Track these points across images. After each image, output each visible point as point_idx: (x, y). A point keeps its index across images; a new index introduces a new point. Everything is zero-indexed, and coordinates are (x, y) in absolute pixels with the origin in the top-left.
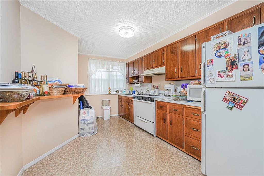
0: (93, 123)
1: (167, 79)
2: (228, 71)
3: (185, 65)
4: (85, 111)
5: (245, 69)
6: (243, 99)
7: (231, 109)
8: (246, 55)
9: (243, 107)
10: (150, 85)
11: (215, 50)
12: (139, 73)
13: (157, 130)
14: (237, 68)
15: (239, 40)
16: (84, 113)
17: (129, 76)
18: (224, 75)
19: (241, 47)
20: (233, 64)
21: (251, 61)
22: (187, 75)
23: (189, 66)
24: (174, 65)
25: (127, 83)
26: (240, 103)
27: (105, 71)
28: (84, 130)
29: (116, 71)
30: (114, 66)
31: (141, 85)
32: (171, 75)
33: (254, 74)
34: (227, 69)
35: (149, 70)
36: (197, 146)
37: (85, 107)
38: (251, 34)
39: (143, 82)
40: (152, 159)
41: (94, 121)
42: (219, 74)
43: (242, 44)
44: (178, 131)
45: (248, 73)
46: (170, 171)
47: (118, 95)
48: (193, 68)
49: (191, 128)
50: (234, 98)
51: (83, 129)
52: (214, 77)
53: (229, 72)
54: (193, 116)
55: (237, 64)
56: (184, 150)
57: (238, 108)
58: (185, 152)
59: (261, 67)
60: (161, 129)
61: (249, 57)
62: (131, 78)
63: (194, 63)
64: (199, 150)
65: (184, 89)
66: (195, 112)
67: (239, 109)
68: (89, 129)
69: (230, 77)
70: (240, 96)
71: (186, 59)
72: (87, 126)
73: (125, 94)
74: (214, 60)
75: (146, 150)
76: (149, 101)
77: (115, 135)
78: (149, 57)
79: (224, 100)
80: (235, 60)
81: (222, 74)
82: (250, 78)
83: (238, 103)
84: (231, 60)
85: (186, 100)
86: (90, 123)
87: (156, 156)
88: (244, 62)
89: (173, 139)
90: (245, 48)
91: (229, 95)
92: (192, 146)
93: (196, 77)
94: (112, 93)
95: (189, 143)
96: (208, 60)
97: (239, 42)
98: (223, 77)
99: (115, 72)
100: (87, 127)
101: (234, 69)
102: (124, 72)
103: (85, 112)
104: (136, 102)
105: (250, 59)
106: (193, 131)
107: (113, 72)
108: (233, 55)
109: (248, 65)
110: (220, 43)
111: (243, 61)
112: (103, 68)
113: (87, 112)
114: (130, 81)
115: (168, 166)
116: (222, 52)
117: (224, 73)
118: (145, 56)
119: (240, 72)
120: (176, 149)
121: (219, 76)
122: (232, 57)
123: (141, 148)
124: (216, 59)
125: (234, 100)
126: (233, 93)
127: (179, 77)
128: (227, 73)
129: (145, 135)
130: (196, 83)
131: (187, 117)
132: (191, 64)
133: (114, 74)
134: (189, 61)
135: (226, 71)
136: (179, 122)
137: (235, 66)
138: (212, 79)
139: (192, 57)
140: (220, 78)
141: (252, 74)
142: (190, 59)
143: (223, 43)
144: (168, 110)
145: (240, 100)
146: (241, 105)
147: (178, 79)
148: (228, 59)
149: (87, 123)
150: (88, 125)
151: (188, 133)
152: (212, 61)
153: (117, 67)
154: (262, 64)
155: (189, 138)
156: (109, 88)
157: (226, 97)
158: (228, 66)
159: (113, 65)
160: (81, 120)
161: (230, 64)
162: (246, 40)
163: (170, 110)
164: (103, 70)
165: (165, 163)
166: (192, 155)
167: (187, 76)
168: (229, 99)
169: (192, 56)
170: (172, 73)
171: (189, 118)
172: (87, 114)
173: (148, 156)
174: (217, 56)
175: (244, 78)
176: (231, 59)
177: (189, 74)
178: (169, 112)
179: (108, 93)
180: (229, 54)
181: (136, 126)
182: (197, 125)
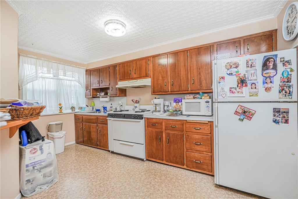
0: (50, 165)
1: (154, 92)
2: (238, 88)
3: (176, 79)
4: (35, 147)
5: (252, 87)
6: (252, 112)
7: (242, 121)
8: (253, 76)
9: (251, 118)
10: (124, 99)
11: (226, 69)
12: (110, 84)
13: (148, 153)
14: (246, 86)
15: (247, 63)
16: (33, 152)
17: (92, 88)
18: (235, 92)
19: (249, 69)
20: (242, 82)
21: (257, 81)
22: (179, 89)
23: (180, 80)
24: (163, 77)
25: (87, 97)
26: (249, 115)
27: (51, 78)
28: (33, 182)
29: (71, 78)
30: (68, 72)
31: (110, 99)
32: (159, 88)
33: (259, 92)
34: (238, 87)
35: (127, 81)
36: (199, 159)
37: (33, 139)
38: (256, 59)
39: (118, 95)
40: (163, 188)
41: (52, 161)
42: (231, 91)
43: (250, 67)
44: (178, 148)
45: (254, 90)
46: (189, 194)
47: (75, 114)
48: (185, 82)
49: (193, 143)
50: (244, 111)
51: (31, 180)
52: (225, 93)
53: (240, 88)
54: (195, 131)
55: (246, 83)
56: (185, 167)
57: (247, 119)
58: (187, 168)
59: (264, 86)
60: (154, 150)
61: (255, 78)
62: (93, 90)
63: (186, 78)
64: (203, 162)
65: (177, 104)
66: (197, 126)
67: (249, 120)
68: (44, 177)
69: (240, 93)
70: (250, 109)
71: (177, 72)
72: (40, 172)
73: (87, 111)
74: (225, 77)
75: (148, 180)
76: (137, 119)
77: (91, 173)
78: (127, 65)
79: (235, 113)
80: (245, 79)
81: (234, 90)
82: (257, 95)
83: (248, 115)
84: (241, 79)
85: (182, 114)
86: (45, 165)
87: (164, 183)
88: (252, 82)
89: (172, 158)
90: (251, 70)
91: (240, 108)
92: (194, 160)
93: (189, 92)
94: (64, 111)
95: (191, 158)
96: (219, 77)
97: (247, 65)
98: (235, 93)
99: (68, 80)
100: (41, 174)
101: (244, 86)
102: (83, 81)
103: (35, 149)
104: (113, 121)
105: (256, 80)
106: (196, 146)
107: (65, 81)
108: (243, 75)
109: (255, 84)
110: (231, 62)
111: (251, 80)
112: (49, 72)
113: (38, 148)
114: (93, 94)
115: (183, 190)
116: (234, 70)
117: (235, 89)
118: (120, 64)
119: (249, 89)
120: (175, 169)
121: (231, 92)
122: (242, 76)
123: (141, 179)
124: (227, 77)
125: (245, 112)
126: (244, 107)
127: (169, 90)
128: (238, 89)
129: (132, 161)
130: (190, 97)
131: (187, 133)
132: (183, 78)
133: (68, 83)
134: (180, 74)
135: (237, 88)
136: (178, 139)
137: (245, 85)
138: (224, 94)
139: (184, 72)
140: (232, 94)
141: (258, 91)
142: (182, 73)
143: (234, 63)
144: (164, 128)
145: (250, 112)
146: (250, 116)
147: (168, 93)
148: (238, 78)
149: (40, 167)
150: (42, 170)
151: (190, 148)
152: (223, 78)
153: (72, 74)
154: (264, 84)
155: (191, 153)
156: (60, 104)
157: (237, 110)
158: (239, 83)
159: (66, 70)
160: (27, 166)
161: (240, 82)
162: (253, 63)
163: (166, 127)
164: (48, 75)
165: (178, 188)
166: (194, 170)
167: (178, 91)
168: (240, 112)
169: (184, 70)
170: (160, 86)
171: (191, 133)
172: (39, 152)
173: (156, 186)
174: (228, 74)
175: (252, 95)
176: (241, 77)
177: (181, 88)
178: (165, 130)
179: (58, 112)
180: (239, 73)
181: (113, 152)
182: (200, 139)
